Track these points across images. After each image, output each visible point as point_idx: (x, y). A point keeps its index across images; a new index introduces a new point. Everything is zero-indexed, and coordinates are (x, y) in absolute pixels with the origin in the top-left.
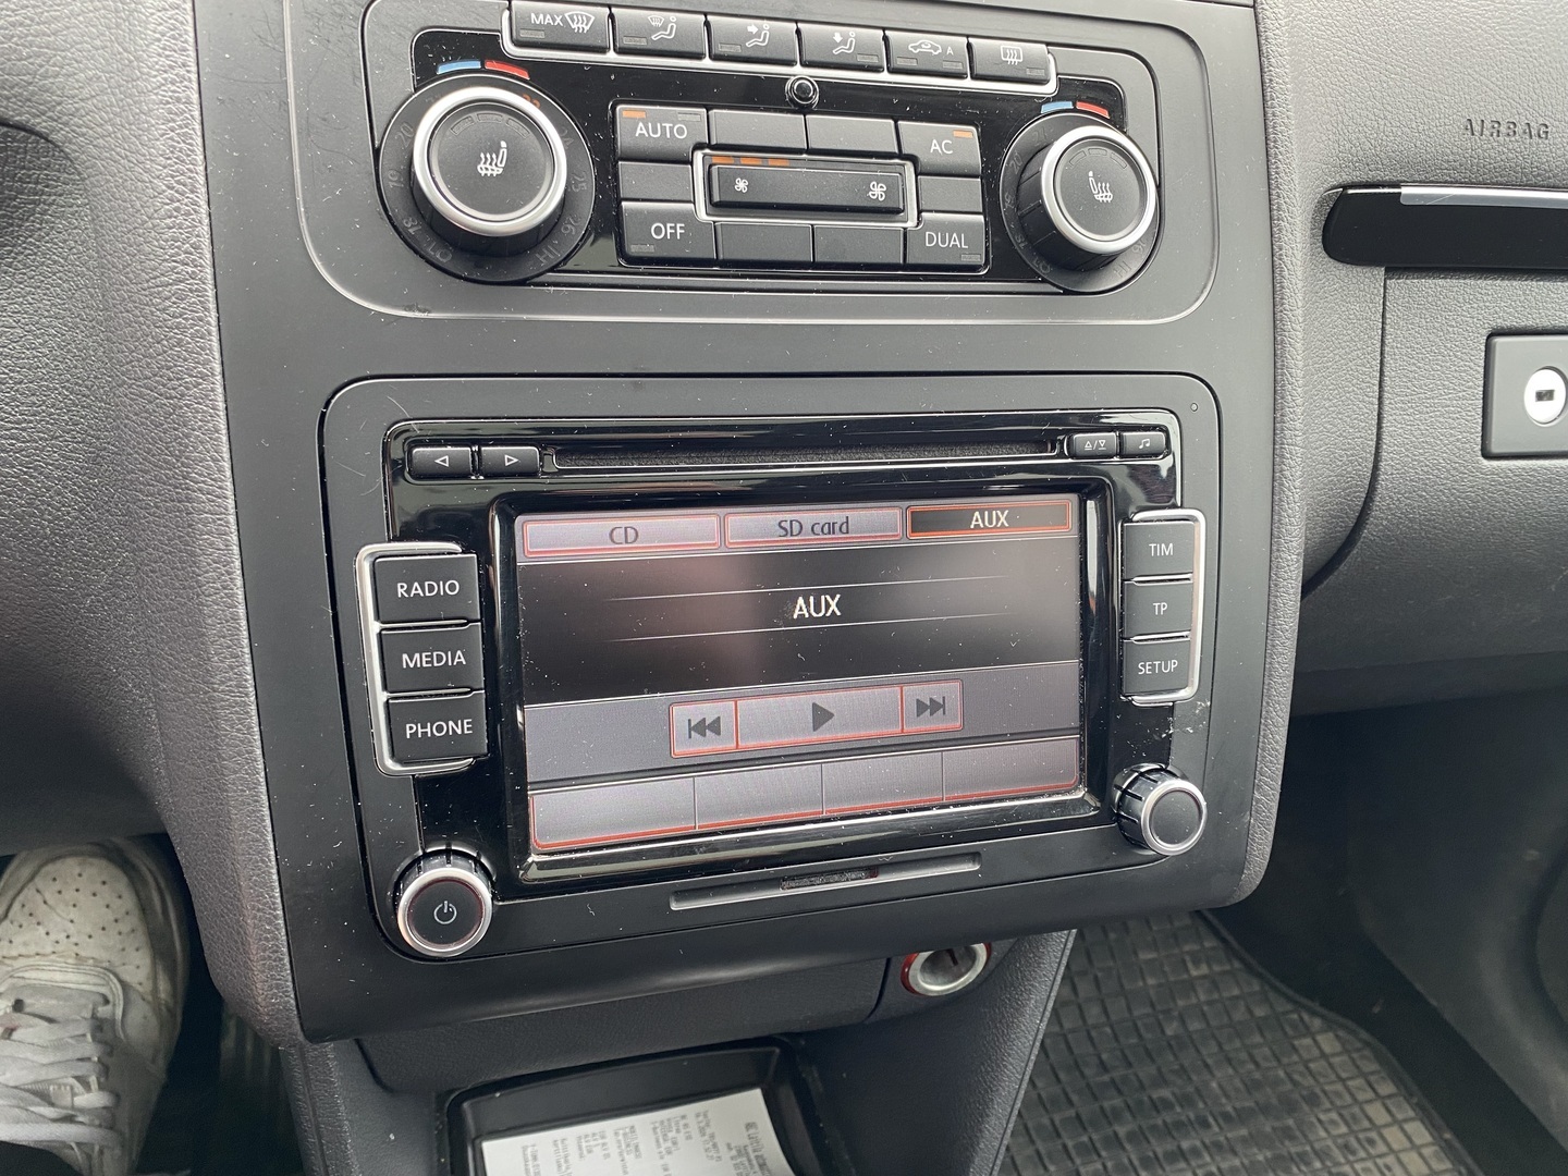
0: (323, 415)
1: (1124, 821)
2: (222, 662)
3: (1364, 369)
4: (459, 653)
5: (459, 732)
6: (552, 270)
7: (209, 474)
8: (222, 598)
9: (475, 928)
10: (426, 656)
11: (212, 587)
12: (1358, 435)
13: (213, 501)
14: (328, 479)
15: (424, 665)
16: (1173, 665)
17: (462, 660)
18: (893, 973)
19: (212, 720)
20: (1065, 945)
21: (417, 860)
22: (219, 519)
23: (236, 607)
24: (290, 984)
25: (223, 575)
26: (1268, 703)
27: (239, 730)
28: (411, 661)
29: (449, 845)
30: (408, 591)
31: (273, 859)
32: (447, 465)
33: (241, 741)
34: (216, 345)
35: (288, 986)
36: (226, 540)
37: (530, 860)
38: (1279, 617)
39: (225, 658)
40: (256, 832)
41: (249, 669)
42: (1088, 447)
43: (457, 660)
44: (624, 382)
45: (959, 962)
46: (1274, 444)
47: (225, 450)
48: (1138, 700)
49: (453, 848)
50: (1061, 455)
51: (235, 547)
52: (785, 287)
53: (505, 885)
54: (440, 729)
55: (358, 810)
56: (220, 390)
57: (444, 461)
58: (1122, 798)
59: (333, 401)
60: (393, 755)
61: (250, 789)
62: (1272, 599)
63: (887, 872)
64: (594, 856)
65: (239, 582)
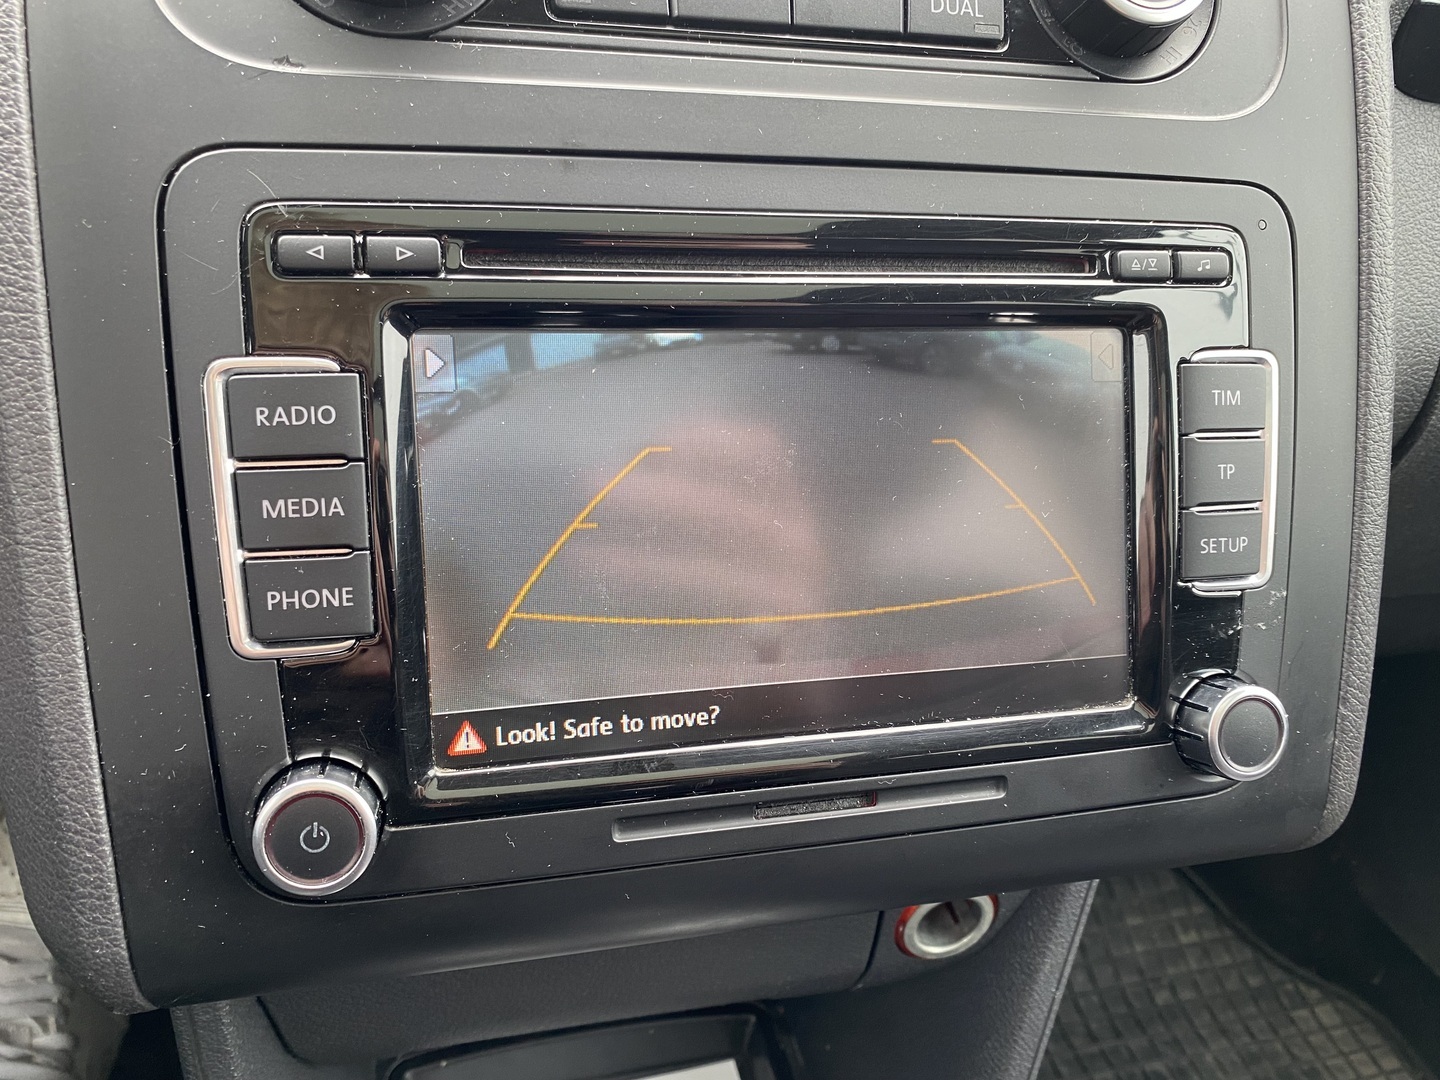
0: (164, 190)
1: (1182, 738)
2: (26, 505)
3: (1434, 224)
4: (335, 500)
5: (336, 603)
6: (462, 22)
7: (11, 260)
8: (27, 421)
9: (355, 858)
10: (293, 504)
11: (13, 407)
12: (1427, 300)
13: (16, 295)
14: (170, 274)
15: (291, 515)
16: (1242, 543)
17: (340, 510)
18: (886, 930)
19: (14, 581)
20: (1085, 900)
21: (286, 770)
22: (23, 318)
23: (46, 433)
24: (120, 930)
25: (28, 391)
26: (1356, 595)
27: (48, 595)
28: (274, 510)
29: (327, 752)
30: (270, 418)
31: (96, 765)
32: (322, 257)
33: (51, 609)
34: (23, 96)
35: (117, 933)
36: (32, 345)
37: (431, 773)
38: (1368, 488)
39: (31, 499)
40: (73, 730)
41: (63, 515)
42: (1136, 267)
43: (332, 510)
44: (551, 161)
45: (961, 920)
46: (1360, 274)
47: (32, 229)
48: (1200, 588)
49: (331, 756)
50: (1102, 276)
51: (45, 356)
52: (757, 54)
53: (398, 807)
54: (311, 599)
55: (207, 702)
56: (27, 152)
57: (318, 252)
58: (1179, 711)
59: (177, 174)
60: (252, 634)
61: (63, 673)
62: (1360, 465)
63: (888, 799)
64: (514, 771)
65: (51, 402)
